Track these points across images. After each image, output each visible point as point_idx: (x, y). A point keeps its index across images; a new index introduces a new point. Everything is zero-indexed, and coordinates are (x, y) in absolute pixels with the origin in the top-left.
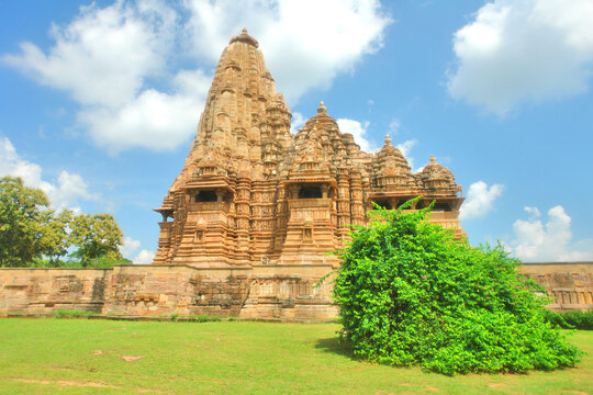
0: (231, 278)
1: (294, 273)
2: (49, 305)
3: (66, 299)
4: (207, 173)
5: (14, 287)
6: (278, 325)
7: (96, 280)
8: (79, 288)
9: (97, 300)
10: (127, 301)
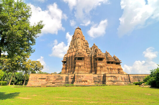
0: (98, 76)
1: (114, 75)
2: (53, 83)
3: (58, 82)
4: (80, 54)
5: (42, 79)
6: (119, 86)
7: (66, 77)
8: (62, 79)
9: (67, 81)
10: (80, 82)
